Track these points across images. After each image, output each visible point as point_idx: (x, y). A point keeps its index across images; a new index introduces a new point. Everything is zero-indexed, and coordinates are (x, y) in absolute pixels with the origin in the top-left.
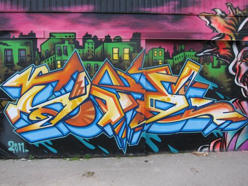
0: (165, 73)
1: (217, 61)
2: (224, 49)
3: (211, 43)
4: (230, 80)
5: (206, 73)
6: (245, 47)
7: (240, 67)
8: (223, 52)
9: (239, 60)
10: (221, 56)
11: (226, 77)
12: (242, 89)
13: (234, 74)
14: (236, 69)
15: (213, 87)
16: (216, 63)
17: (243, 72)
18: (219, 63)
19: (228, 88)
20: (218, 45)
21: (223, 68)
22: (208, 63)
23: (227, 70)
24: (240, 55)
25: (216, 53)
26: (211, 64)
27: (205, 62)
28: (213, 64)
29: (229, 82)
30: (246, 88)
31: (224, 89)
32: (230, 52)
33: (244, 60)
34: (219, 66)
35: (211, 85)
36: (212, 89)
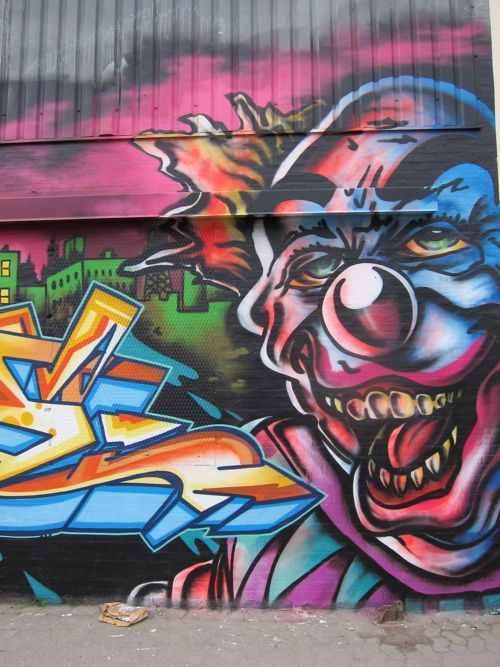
0: (19, 331)
1: (197, 287)
2: (222, 246)
3: (175, 227)
4: (244, 351)
5: (158, 331)
6: (297, 235)
7: (279, 308)
8: (215, 258)
9: (277, 281)
10: (210, 272)
11: (226, 342)
12: (289, 384)
13: (259, 331)
14: (267, 313)
15: (182, 378)
16: (191, 293)
17: (291, 325)
18: (203, 292)
19: (235, 379)
20: (199, 234)
21: (217, 309)
22: (164, 295)
23: (232, 317)
24: (281, 263)
25: (193, 262)
26: (173, 298)
27: (155, 291)
28: (180, 298)
29: (241, 359)
30: (304, 380)
31: (220, 384)
32: (242, 256)
33: (294, 283)
34: (201, 306)
35: (174, 371)
36: (178, 384)
